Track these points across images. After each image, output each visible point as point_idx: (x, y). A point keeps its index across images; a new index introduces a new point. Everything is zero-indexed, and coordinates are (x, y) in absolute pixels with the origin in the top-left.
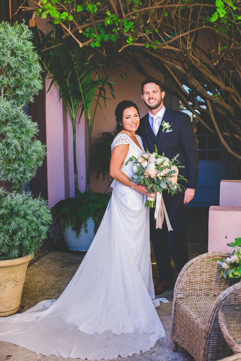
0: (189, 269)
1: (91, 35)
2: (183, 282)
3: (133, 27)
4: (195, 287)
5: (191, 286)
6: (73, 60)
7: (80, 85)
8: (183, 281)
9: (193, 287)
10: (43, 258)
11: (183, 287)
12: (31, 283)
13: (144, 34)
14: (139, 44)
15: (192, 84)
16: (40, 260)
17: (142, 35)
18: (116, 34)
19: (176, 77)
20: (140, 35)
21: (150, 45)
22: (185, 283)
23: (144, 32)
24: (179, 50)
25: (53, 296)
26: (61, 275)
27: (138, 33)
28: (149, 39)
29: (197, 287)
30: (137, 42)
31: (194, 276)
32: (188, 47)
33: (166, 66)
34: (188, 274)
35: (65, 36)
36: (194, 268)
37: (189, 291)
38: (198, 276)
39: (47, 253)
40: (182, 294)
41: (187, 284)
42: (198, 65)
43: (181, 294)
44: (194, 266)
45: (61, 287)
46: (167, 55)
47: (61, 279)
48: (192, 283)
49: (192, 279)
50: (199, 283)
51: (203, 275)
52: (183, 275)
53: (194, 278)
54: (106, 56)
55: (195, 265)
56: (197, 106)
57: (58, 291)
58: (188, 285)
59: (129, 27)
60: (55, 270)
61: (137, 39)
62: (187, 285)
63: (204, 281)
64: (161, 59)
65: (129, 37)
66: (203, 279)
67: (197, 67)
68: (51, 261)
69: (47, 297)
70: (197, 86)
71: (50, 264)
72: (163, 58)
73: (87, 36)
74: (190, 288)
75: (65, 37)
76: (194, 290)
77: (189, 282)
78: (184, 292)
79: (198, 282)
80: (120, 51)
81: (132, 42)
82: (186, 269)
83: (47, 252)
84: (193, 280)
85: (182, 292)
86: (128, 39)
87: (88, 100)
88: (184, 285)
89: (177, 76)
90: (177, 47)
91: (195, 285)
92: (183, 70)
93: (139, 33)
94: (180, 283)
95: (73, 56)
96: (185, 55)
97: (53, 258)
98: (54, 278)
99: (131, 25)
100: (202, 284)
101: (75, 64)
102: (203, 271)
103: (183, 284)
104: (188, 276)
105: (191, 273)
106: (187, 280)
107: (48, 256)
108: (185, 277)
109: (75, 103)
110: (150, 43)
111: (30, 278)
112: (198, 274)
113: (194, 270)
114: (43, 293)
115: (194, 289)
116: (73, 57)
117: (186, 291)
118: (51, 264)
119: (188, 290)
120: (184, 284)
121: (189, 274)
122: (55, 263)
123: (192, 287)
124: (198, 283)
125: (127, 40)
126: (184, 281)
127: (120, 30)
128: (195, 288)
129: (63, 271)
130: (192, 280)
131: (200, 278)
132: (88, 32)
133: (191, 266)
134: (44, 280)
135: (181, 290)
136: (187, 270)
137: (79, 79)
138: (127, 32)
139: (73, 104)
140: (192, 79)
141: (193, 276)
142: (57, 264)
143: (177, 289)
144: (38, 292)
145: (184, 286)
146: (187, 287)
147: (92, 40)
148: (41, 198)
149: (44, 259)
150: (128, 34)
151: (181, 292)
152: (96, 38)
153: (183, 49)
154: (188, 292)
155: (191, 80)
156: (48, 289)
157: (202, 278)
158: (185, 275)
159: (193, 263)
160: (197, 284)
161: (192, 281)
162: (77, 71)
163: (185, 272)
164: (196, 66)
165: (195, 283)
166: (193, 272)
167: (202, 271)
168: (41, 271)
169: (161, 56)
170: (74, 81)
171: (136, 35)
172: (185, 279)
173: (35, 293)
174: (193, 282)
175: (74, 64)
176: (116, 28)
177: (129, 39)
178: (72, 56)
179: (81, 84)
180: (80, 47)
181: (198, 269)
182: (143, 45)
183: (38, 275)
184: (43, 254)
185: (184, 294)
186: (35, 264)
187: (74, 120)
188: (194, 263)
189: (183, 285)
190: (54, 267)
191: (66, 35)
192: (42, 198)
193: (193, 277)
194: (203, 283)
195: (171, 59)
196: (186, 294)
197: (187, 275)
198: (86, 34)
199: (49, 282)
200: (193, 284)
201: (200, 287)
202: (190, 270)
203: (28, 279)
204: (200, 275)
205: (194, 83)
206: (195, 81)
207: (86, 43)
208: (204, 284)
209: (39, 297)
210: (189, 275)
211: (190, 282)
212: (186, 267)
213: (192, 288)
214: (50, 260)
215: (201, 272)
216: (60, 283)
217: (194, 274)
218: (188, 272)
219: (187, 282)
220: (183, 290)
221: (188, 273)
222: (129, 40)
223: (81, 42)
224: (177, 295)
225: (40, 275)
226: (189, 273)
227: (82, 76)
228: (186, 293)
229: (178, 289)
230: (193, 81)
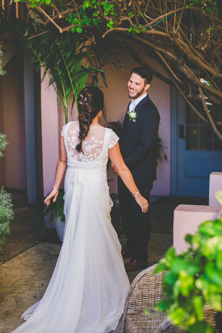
0: (141, 281)
1: (74, 21)
2: (134, 295)
3: (113, 10)
4: (148, 301)
5: (144, 300)
6: (60, 47)
7: (69, 74)
8: (134, 294)
9: (146, 301)
10: (30, 249)
11: (134, 301)
12: (6, 278)
13: (127, 18)
14: (123, 28)
15: (182, 71)
16: (27, 251)
17: (124, 18)
18: (99, 19)
19: (168, 64)
20: (122, 18)
21: (133, 29)
22: (136, 296)
23: (127, 16)
24: (166, 34)
25: (23, 293)
26: (40, 269)
27: (120, 16)
28: (131, 23)
29: (151, 302)
30: (120, 26)
31: (148, 289)
32: (175, 31)
33: (158, 53)
34: (140, 286)
35: (47, 22)
36: (148, 280)
37: (141, 306)
38: (152, 289)
39: (36, 244)
40: (133, 310)
41: (139, 297)
42: (187, 51)
43: (132, 309)
44: (147, 278)
45: (35, 283)
46: (159, 41)
47: (38, 274)
48: (145, 297)
49: (145, 292)
50: (153, 297)
51: (158, 288)
52: (134, 287)
53: (147, 291)
54: (95, 43)
55: (148, 276)
56: (191, 94)
57: (30, 288)
58: (140, 299)
59: (109, 9)
60: (36, 263)
61: (120, 23)
62: (139, 299)
63: (160, 295)
64: (152, 45)
65: (110, 20)
66: (158, 292)
67: (186, 53)
68: (37, 252)
69: (16, 295)
70: (188, 73)
71: (34, 257)
72: (155, 45)
73: (70, 22)
74: (143, 303)
75: (47, 23)
76: (147, 305)
77: (141, 295)
78: (135, 307)
79: (152, 295)
80: (103, 37)
81: (114, 26)
82: (138, 281)
83: (37, 242)
84: (147, 293)
85: (134, 307)
86: (108, 22)
87: (79, 89)
88: (136, 299)
89: (169, 63)
90: (164, 31)
91: (148, 299)
92: (174, 57)
93: (121, 17)
94: (130, 297)
95: (59, 44)
96: (172, 40)
97: (39, 249)
98: (32, 273)
99: (111, 8)
100: (157, 299)
101: (62, 52)
102: (159, 283)
103: (134, 298)
104: (140, 289)
105: (143, 285)
106: (139, 293)
107: (36, 247)
108: (136, 290)
109: (67, 93)
110: (133, 27)
111: (8, 271)
112: (152, 287)
113: (147, 282)
114: (14, 289)
115: (147, 304)
116: (60, 45)
117: (138, 306)
118: (35, 256)
119: (141, 305)
120: (135, 297)
121: (141, 287)
122: (40, 255)
123: (145, 301)
124: (153, 296)
125: (107, 24)
126: (135, 294)
127: (100, 13)
128: (148, 303)
129: (44, 264)
130: (145, 294)
131: (155, 291)
132: (71, 17)
133: (143, 277)
134: (21, 274)
135: (132, 305)
136: (139, 282)
137: (67, 67)
138: (107, 16)
139: (65, 93)
140: (183, 66)
141: (146, 288)
142: (41, 256)
143: (127, 303)
144: (9, 288)
145: (135, 301)
146: (139, 302)
147: (74, 25)
148: (4, 191)
149: (31, 250)
150: (109, 18)
151: (132, 307)
152: (78, 23)
153: (170, 33)
154: (140, 307)
155: (182, 67)
156: (20, 286)
157: (157, 291)
158: (137, 288)
159: (146, 274)
160: (151, 298)
161: (145, 295)
162: (65, 60)
163: (137, 284)
164: (185, 51)
165: (148, 297)
166: (146, 284)
167: (157, 283)
168: (22, 263)
169: (152, 43)
170: (62, 67)
171: (118, 18)
172: (136, 292)
173: (5, 290)
174: (146, 296)
175: (61, 52)
176: (96, 12)
177: (109, 22)
178: (58, 43)
179: (70, 73)
180: (60, 33)
181: (152, 281)
182: (126, 29)
183: (17, 269)
184: (31, 245)
185: (135, 309)
186: (19, 255)
187: (66, 109)
188: (147, 274)
189: (135, 299)
190: (37, 259)
191: (48, 21)
192: (4, 192)
193: (146, 290)
194: (158, 296)
195: (159, 45)
196: (138, 310)
197: (139, 287)
198: (68, 20)
199: (24, 277)
200: (146, 298)
201: (154, 302)
202: (142, 281)
203: (5, 273)
204: (154, 288)
205: (185, 70)
206: (186, 68)
207: (67, 29)
208: (159, 299)
209: (8, 294)
210: (142, 288)
211: (142, 295)
212: (138, 278)
213: (145, 303)
214: (36, 252)
215: (155, 285)
216: (36, 278)
217: (147, 286)
218: (140, 285)
219: (139, 295)
220: (134, 305)
221: (141, 286)
222: (109, 24)
223: (61, 27)
224: (127, 310)
225: (19, 268)
226: (141, 285)
227: (70, 65)
228: (138, 308)
229: (128, 303)
230: (184, 68)
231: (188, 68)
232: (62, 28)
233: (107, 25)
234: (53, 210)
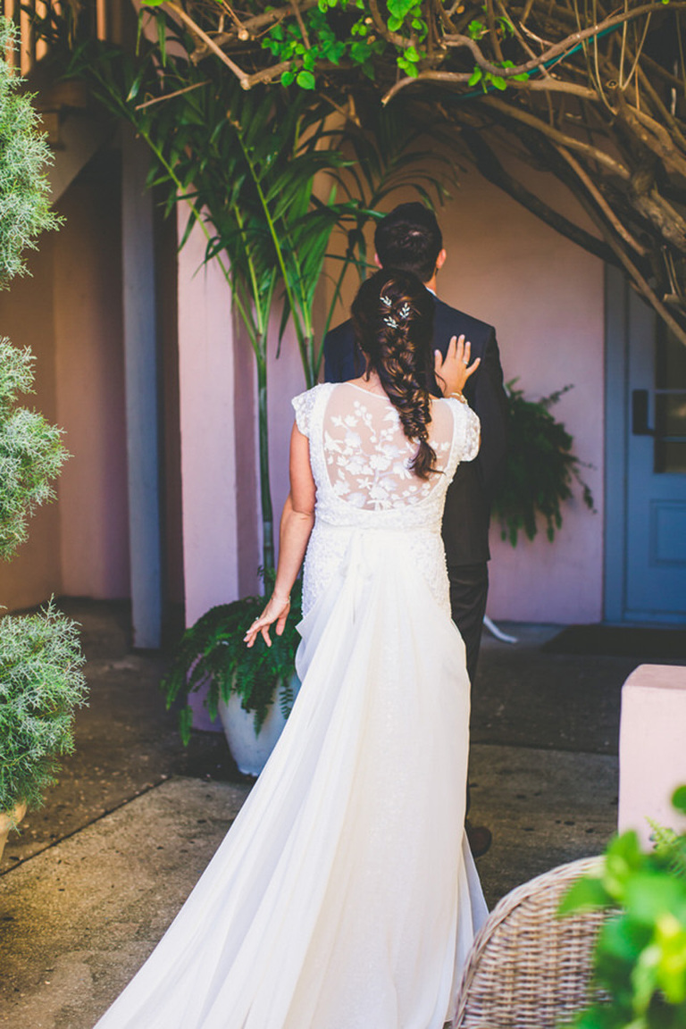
0: (512, 922)
1: (288, 48)
2: (487, 969)
3: (418, 13)
4: (535, 989)
5: (520, 985)
6: (240, 137)
7: (271, 222)
8: (486, 965)
9: (529, 989)
10: (139, 801)
11: (488, 990)
12: (60, 896)
13: (463, 40)
14: (451, 74)
15: (647, 214)
16: (129, 806)
17: (455, 41)
18: (372, 43)
19: (600, 192)
20: (447, 41)
21: (484, 76)
22: (495, 973)
23: (465, 32)
24: (593, 92)
25: (115, 949)
26: (172, 868)
27: (441, 35)
28: (478, 55)
29: (545, 992)
30: (440, 67)
31: (534, 950)
32: (623, 84)
33: (565, 153)
34: (507, 940)
35: (199, 55)
36: (534, 918)
37: (512, 1005)
38: (548, 949)
39: (158, 783)
40: (483, 1018)
41: (504, 977)
42: (664, 148)
43: (480, 1015)
44: (533, 911)
45: (156, 915)
46: (569, 115)
47: (167, 885)
48: (525, 974)
49: (526, 960)
50: (550, 977)
51: (569, 946)
52: (489, 942)
53: (531, 957)
54: (357, 122)
55: (536, 904)
56: (674, 291)
57: (138, 932)
58: (509, 984)
59: (405, 12)
60: (160, 848)
61: (441, 56)
62: (503, 984)
63: (574, 970)
64: (547, 129)
65: (406, 49)
66: (568, 960)
67: (661, 154)
68: (163, 811)
69: (93, 953)
70: (665, 220)
71: (152, 826)
72: (557, 127)
73: (274, 53)
74: (516, 995)
75: (202, 57)
76: (531, 1003)
77: (510, 970)
78: (490, 1008)
79: (547, 971)
80: (385, 101)
81: (419, 66)
82: (503, 922)
83: (164, 777)
84: (530, 964)
85: (486, 1008)
86: (402, 55)
87: (305, 272)
88: (494, 981)
89: (603, 189)
90: (585, 82)
91: (535, 982)
92: (621, 167)
93: (445, 35)
94: (475, 974)
95: (240, 125)
96: (614, 111)
97: (171, 802)
98: (146, 881)
99: (410, 6)
100: (566, 981)
101: (250, 152)
102: (570, 931)
103: (487, 980)
104: (507, 948)
105: (519, 936)
106: (505, 963)
107: (159, 792)
108: (495, 952)
109: (264, 286)
110: (484, 71)
111: (68, 874)
112: (548, 942)
113: (533, 925)
114: (86, 936)
115: (531, 999)
116: (240, 128)
117: (501, 1005)
118: (156, 824)
119: (509, 1001)
120: (491, 977)
121: (512, 942)
122: (171, 820)
123: (524, 988)
124: (550, 974)
125: (399, 60)
126: (490, 966)
127: (375, 24)
128: (535, 996)
129: (186, 851)
130: (523, 964)
131: (557, 957)
132: (279, 37)
133: (519, 909)
134: (110, 884)
135: (481, 1001)
136: (504, 926)
137: (265, 202)
138: (398, 32)
139: (259, 286)
140: (650, 197)
141: (527, 947)
142: (176, 824)
143: (465, 994)
144: (69, 932)
145: (491, 987)
146: (503, 991)
147: (287, 63)
148: (55, 612)
149: (142, 804)
150: (406, 40)
151: (481, 1008)
152: (301, 57)
153: (606, 90)
154: (508, 1009)
155: (646, 200)
156: (108, 924)
157: (565, 956)
158: (499, 945)
159: (527, 897)
160: (545, 978)
161: (526, 968)
162: (258, 176)
163: (498, 932)
164: (657, 148)
165: (536, 975)
166: (527, 932)
167: (565, 928)
168: (114, 848)
169: (548, 122)
170: (249, 201)
171: (435, 41)
172: (494, 959)
173: (59, 936)
174: (529, 971)
175: (246, 150)
176: (361, 21)
177: (406, 55)
178: (236, 123)
179: (274, 220)
180: (241, 89)
181: (549, 921)
182: (462, 77)
183: (97, 866)
184: (144, 786)
185: (490, 1015)
186: (103, 820)
187: (262, 340)
188: (531, 899)
189: (489, 984)
190: (161, 834)
191: (204, 50)
192: (57, 614)
193: (527, 954)
194: (567, 974)
195: (567, 128)
196: (501, 1018)
197: (505, 943)
198: (270, 46)
199: (121, 895)
200: (528, 978)
201: (555, 992)
202: (515, 924)
203: (58, 879)
204: (555, 945)
205: (655, 211)
206: (659, 205)
207: (266, 76)
208: (572, 981)
209: (67, 950)
210: (514, 945)
211: (515, 970)
212: (502, 911)
213: (524, 996)
214: (160, 809)
215: (559, 935)
216: (159, 898)
217: (532, 939)
218: (509, 935)
219: (504, 970)
220: (487, 1001)
221: (510, 938)
222: (405, 60)
223: (245, 71)
224: (464, 1019)
225: (103, 865)
226: (512, 935)
227: (277, 192)
228: (502, 1012)
229: (469, 995)
230: (651, 203)
231: (665, 203)
232: (250, 72)
233: (396, 63)
234: (217, 672)
